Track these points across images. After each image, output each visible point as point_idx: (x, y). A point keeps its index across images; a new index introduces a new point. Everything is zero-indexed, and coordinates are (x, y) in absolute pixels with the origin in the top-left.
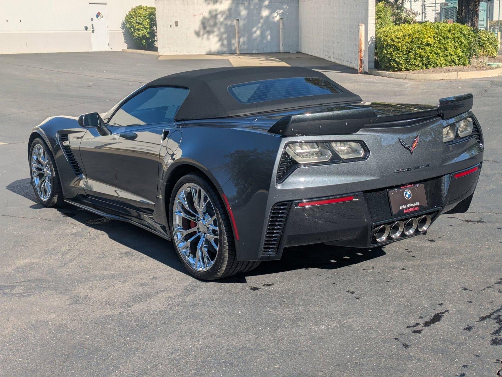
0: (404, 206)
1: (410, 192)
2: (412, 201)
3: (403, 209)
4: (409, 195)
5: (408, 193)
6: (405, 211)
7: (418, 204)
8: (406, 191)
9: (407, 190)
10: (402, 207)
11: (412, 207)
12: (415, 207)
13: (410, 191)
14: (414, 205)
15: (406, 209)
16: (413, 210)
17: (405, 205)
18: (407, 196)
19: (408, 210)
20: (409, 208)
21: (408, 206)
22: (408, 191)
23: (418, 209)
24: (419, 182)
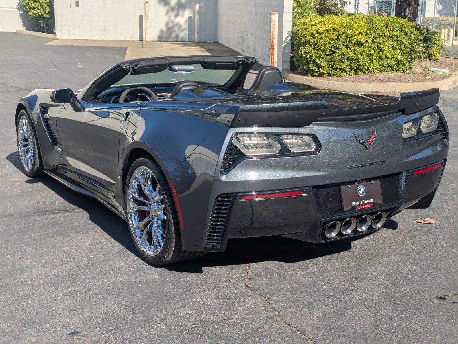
0: (357, 203)
1: (364, 189)
2: (365, 198)
3: (356, 206)
4: (362, 191)
5: (362, 189)
6: (357, 208)
7: (372, 200)
8: (360, 187)
9: (361, 186)
10: (354, 204)
11: (366, 204)
12: (369, 204)
13: (364, 187)
14: (368, 201)
15: (359, 206)
16: (367, 206)
17: (357, 201)
18: (361, 192)
19: (361, 207)
20: (362, 205)
21: (361, 203)
22: (362, 187)
23: (372, 206)
24: (375, 178)
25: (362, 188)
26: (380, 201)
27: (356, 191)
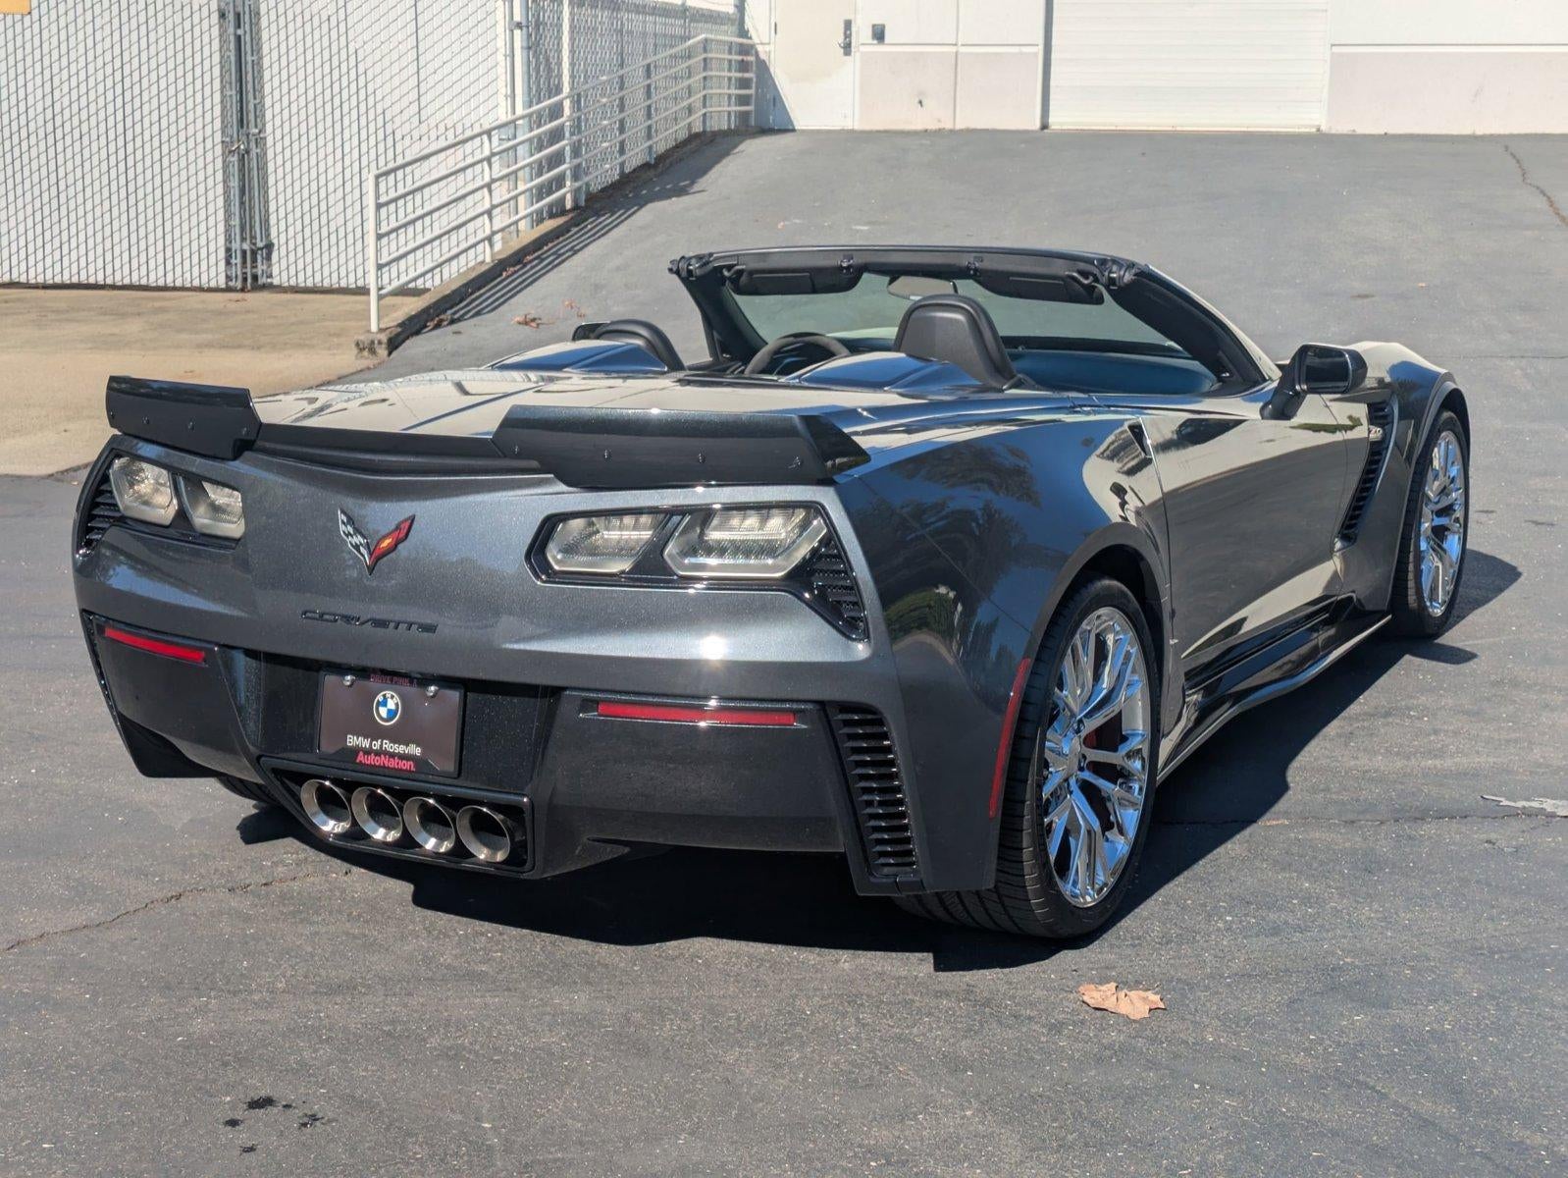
0: (365, 743)
1: (397, 704)
2: (394, 735)
3: (356, 751)
4: (389, 711)
5: (391, 705)
6: (361, 758)
7: (415, 750)
8: (384, 696)
9: (389, 693)
10: (353, 741)
11: (392, 755)
12: (403, 757)
13: (397, 699)
14: (401, 749)
15: (368, 752)
16: (393, 763)
17: (366, 737)
18: (383, 712)
19: (372, 760)
20: (378, 753)
21: (376, 745)
22: (392, 697)
23: (413, 769)
24: (447, 682)
25: (389, 700)
26: (445, 763)
27: (368, 702)
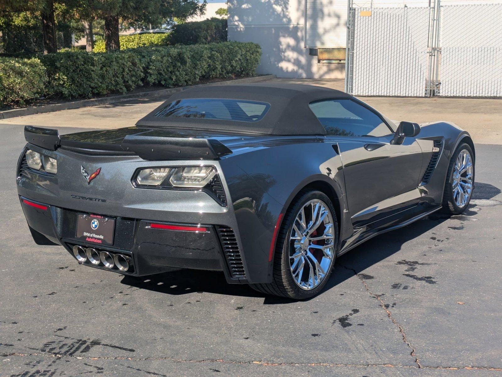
0: (88, 235)
2: (97, 232)
3: (86, 237)
4: (95, 225)
5: (96, 223)
6: (87, 239)
7: (102, 237)
9: (95, 220)
10: (85, 234)
11: (96, 238)
12: (98, 239)
14: (98, 237)
15: (89, 237)
16: (96, 241)
17: (89, 233)
18: (94, 225)
19: (90, 240)
20: (92, 238)
21: (91, 235)
22: (96, 221)
23: (101, 243)
24: (110, 217)
25: (95, 222)
26: (110, 242)
27: (89, 223)
